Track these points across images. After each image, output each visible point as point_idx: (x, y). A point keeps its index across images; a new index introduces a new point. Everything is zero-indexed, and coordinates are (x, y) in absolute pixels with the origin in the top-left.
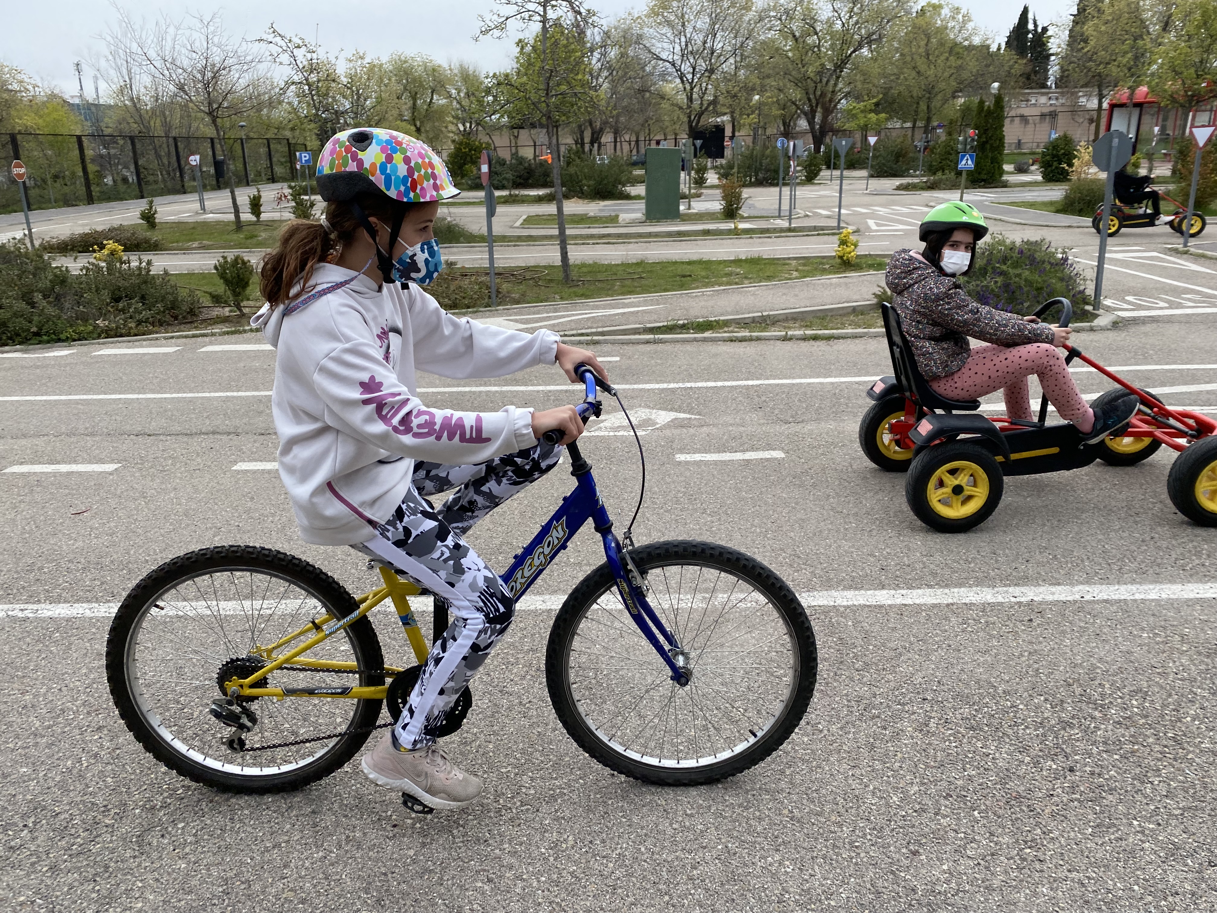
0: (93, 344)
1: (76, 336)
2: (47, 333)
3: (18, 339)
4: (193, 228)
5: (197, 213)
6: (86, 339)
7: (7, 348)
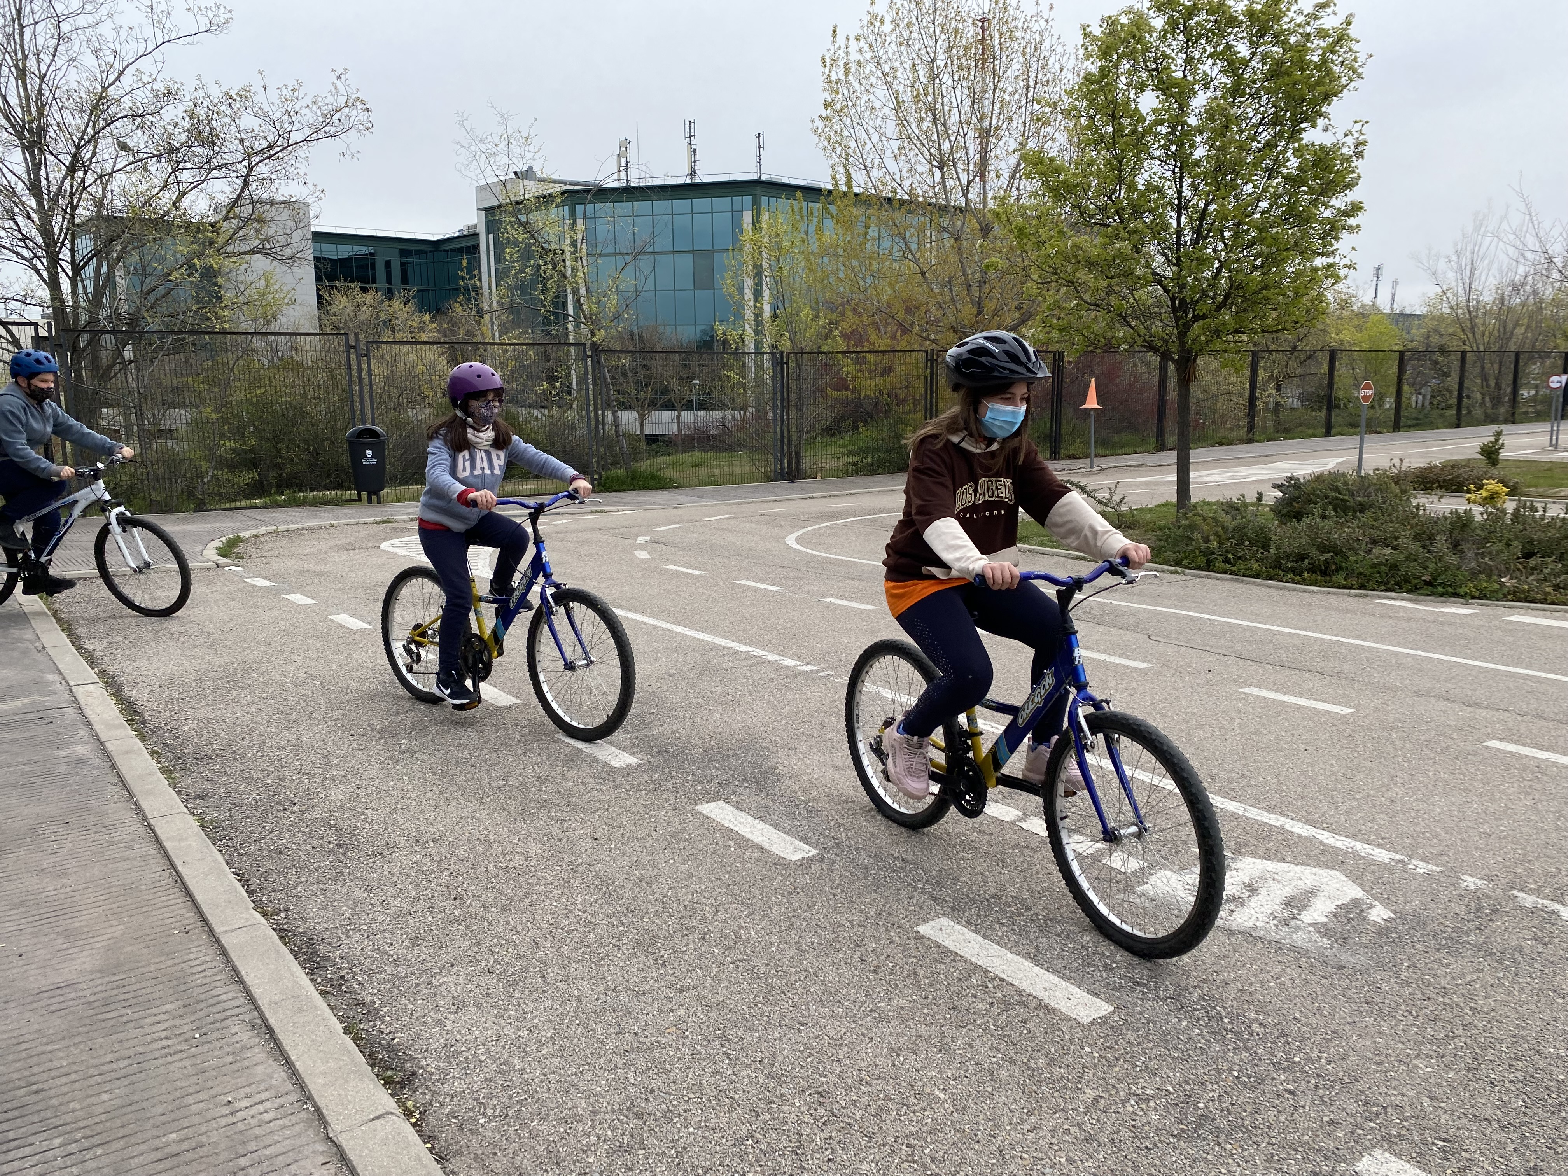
0: (1497, 606)
1: (1477, 594)
2: (1444, 585)
3: (1408, 586)
4: (1549, 470)
5: (1544, 450)
6: (1487, 599)
7: (1393, 594)
